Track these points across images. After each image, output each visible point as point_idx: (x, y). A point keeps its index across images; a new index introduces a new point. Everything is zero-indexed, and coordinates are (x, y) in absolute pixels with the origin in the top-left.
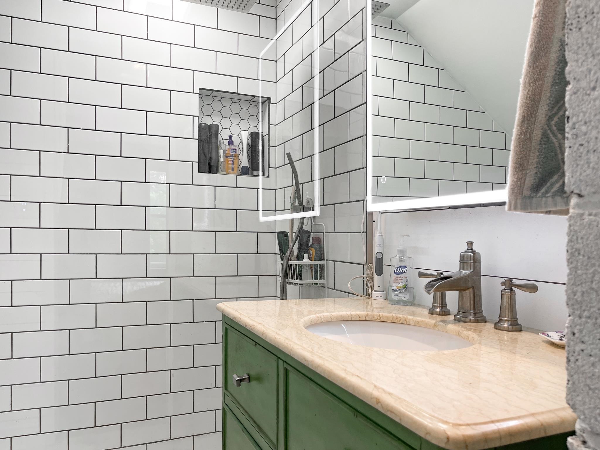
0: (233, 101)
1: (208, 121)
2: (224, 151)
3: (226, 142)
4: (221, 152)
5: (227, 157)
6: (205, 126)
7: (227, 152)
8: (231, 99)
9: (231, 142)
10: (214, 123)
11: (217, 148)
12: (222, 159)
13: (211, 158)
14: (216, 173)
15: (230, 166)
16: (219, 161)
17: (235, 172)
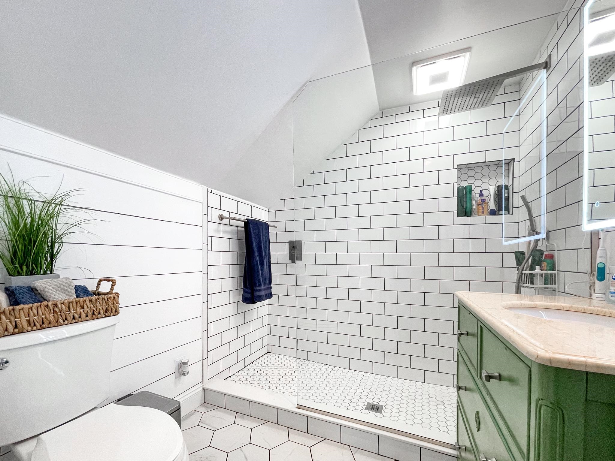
0: (484, 167)
1: (464, 184)
2: (476, 202)
3: (478, 195)
4: (474, 202)
5: (478, 205)
6: (462, 188)
7: (478, 202)
8: (482, 166)
9: (481, 195)
10: (469, 185)
11: (471, 200)
12: (474, 207)
13: (466, 207)
14: (470, 216)
15: (481, 211)
16: (472, 208)
17: (484, 214)
